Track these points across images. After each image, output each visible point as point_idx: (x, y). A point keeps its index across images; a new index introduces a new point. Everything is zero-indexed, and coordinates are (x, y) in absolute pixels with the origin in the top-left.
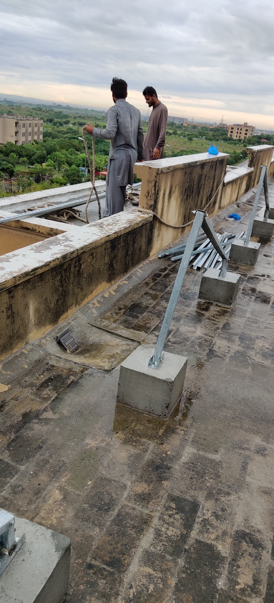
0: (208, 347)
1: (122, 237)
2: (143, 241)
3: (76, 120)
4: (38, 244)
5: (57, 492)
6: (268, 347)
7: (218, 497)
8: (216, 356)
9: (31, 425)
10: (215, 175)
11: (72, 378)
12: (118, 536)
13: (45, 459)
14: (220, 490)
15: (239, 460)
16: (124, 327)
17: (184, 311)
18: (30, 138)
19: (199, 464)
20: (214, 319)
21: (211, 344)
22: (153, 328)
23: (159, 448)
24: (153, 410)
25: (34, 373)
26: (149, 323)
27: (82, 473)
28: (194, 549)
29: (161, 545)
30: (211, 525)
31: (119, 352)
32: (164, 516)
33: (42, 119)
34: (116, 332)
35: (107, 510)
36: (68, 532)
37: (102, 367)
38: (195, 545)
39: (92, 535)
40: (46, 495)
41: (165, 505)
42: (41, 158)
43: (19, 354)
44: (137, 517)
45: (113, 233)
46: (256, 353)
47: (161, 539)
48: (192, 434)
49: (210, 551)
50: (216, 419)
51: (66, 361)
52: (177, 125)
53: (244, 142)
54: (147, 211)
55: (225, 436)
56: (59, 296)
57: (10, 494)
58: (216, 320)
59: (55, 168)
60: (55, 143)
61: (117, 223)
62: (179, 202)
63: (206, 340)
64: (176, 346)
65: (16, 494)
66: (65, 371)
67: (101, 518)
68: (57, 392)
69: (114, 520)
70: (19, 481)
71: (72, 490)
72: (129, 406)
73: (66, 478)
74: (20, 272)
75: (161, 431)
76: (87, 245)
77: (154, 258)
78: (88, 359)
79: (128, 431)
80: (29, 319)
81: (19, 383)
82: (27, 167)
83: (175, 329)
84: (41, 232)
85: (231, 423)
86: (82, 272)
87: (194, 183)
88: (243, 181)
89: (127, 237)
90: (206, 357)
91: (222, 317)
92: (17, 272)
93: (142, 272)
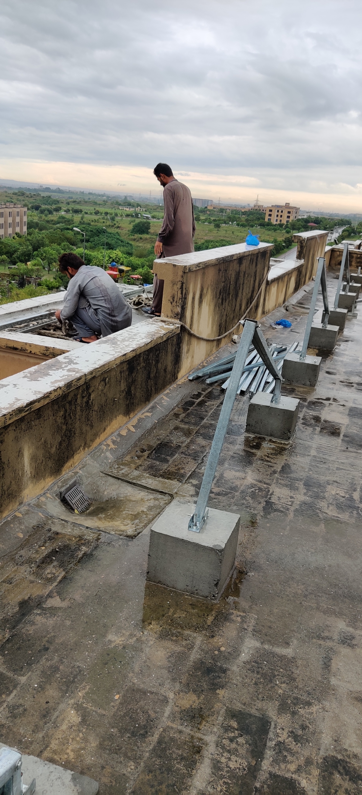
0: (264, 499)
1: (142, 355)
2: (169, 359)
3: (69, 206)
4: (33, 369)
5: (72, 712)
6: (344, 495)
7: (295, 708)
8: (276, 510)
9: (32, 617)
10: (256, 271)
11: (84, 549)
12: (162, 773)
13: (53, 666)
14: (296, 698)
15: (319, 654)
16: (150, 475)
17: (228, 451)
18: (10, 231)
19: (265, 662)
20: (268, 459)
21: (268, 494)
22: (188, 475)
23: (209, 642)
24: (197, 590)
25: (32, 545)
26: (183, 468)
27: (105, 684)
28: (269, 786)
29: (222, 784)
30: (289, 750)
31: (145, 510)
32: (224, 741)
33: (25, 205)
34: (139, 483)
35: (144, 736)
36: (91, 770)
37: (123, 531)
38: (269, 781)
39: (125, 772)
40: (57, 717)
41: (223, 724)
42: (25, 255)
43: (11, 519)
44: (185, 743)
45: (131, 351)
46: (328, 504)
47: (222, 774)
48: (253, 621)
49: (290, 789)
50: (282, 598)
51: (74, 526)
52: (200, 209)
53: (287, 227)
54: (173, 320)
55: (297, 622)
56: (62, 437)
57: (8, 718)
58: (272, 460)
59: (44, 268)
60: (44, 236)
61: (134, 337)
62: (212, 307)
63: (260, 489)
64: (221, 498)
65: (15, 718)
66: (74, 539)
67: (136, 747)
68: (64, 570)
69: (154, 750)
70: (19, 699)
71: (93, 708)
72: (164, 584)
73: (84, 691)
74: (11, 408)
75: (210, 619)
76: (98, 368)
77: (183, 380)
78: (103, 521)
79: (165, 621)
80: (23, 470)
81: (13, 559)
82: (7, 268)
83: (218, 475)
84: (33, 352)
85: (303, 602)
86: (92, 403)
87: (230, 282)
88: (291, 277)
89: (148, 355)
90: (262, 512)
91: (279, 456)
92: (7, 408)
93: (168, 399)
